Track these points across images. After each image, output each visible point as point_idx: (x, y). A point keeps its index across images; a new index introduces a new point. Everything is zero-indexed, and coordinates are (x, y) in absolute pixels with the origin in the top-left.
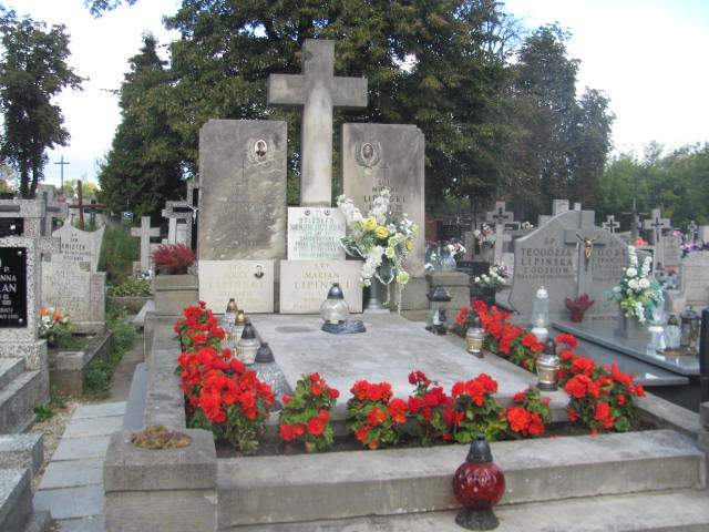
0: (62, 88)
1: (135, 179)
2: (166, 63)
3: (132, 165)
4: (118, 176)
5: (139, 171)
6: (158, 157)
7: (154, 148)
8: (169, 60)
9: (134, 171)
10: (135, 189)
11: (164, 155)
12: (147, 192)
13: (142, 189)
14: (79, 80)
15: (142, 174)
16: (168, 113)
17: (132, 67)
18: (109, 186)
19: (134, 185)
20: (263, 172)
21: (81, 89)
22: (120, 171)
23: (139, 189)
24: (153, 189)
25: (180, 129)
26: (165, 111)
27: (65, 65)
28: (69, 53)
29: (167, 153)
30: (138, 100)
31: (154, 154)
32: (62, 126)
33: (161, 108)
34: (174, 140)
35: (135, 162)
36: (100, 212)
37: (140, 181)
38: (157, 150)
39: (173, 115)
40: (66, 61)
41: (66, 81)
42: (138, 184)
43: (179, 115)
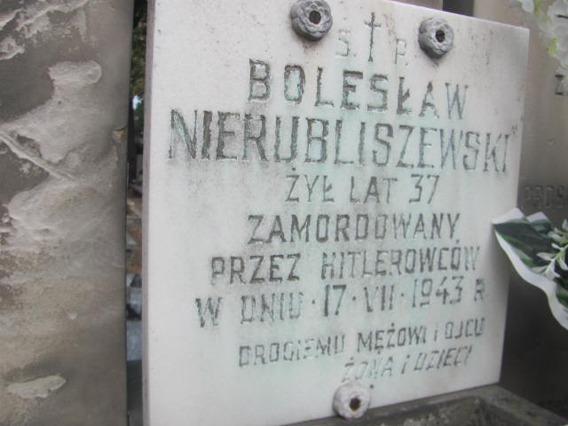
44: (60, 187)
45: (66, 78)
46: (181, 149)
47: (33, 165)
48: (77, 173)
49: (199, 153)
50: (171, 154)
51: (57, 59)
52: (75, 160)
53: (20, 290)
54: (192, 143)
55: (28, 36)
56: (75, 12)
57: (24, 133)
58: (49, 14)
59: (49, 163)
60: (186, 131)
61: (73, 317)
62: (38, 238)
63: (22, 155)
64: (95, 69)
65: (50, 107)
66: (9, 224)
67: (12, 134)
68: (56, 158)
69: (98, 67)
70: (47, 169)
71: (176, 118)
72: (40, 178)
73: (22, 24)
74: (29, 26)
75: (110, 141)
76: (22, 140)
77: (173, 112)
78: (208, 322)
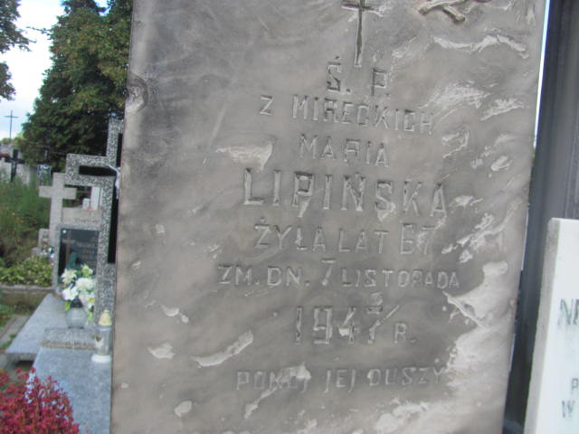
0: (11, 47)
1: (61, 129)
2: (103, 10)
3: (59, 115)
4: (43, 125)
5: (66, 122)
6: (86, 105)
7: (82, 95)
8: (106, 6)
9: (61, 120)
10: (61, 140)
11: (93, 103)
12: (74, 144)
13: (69, 141)
14: (26, 41)
15: (69, 125)
16: (100, 56)
17: (66, 10)
18: (33, 135)
19: (60, 136)
20: (442, 42)
21: (29, 50)
22: (45, 119)
23: (65, 140)
24: (80, 141)
25: (113, 73)
26: (97, 53)
27: (14, 26)
28: (18, 15)
29: (95, 100)
30: (69, 41)
31: (81, 101)
32: (8, 82)
33: (92, 49)
34: (105, 87)
35: (62, 111)
36: (22, 162)
37: (66, 132)
38: (85, 97)
39: (105, 59)
40: (14, 22)
41: (15, 41)
42: (64, 135)
43: (112, 59)
44: (482, 332)
45: (491, 271)
46: (564, 320)
47: (470, 320)
48: (490, 324)
49: (572, 322)
50: (559, 323)
51: (487, 261)
52: (491, 317)
53: (457, 390)
54: (569, 317)
55: (475, 249)
56: (497, 235)
57: (468, 302)
58: (485, 236)
59: (478, 318)
60: (567, 311)
61: (479, 405)
62: (468, 360)
63: (465, 314)
64: (504, 265)
65: (481, 288)
66: (456, 353)
67: (462, 303)
68: (482, 316)
69: (506, 265)
70: (477, 322)
71: (563, 304)
72: (473, 326)
73: (472, 242)
74: (476, 244)
75: (509, 306)
76: (467, 306)
77: (562, 301)
78: (567, 415)
